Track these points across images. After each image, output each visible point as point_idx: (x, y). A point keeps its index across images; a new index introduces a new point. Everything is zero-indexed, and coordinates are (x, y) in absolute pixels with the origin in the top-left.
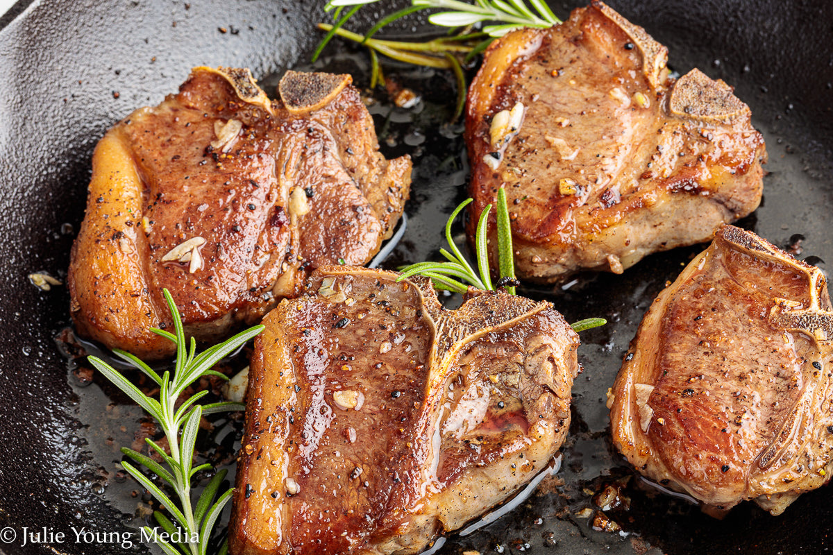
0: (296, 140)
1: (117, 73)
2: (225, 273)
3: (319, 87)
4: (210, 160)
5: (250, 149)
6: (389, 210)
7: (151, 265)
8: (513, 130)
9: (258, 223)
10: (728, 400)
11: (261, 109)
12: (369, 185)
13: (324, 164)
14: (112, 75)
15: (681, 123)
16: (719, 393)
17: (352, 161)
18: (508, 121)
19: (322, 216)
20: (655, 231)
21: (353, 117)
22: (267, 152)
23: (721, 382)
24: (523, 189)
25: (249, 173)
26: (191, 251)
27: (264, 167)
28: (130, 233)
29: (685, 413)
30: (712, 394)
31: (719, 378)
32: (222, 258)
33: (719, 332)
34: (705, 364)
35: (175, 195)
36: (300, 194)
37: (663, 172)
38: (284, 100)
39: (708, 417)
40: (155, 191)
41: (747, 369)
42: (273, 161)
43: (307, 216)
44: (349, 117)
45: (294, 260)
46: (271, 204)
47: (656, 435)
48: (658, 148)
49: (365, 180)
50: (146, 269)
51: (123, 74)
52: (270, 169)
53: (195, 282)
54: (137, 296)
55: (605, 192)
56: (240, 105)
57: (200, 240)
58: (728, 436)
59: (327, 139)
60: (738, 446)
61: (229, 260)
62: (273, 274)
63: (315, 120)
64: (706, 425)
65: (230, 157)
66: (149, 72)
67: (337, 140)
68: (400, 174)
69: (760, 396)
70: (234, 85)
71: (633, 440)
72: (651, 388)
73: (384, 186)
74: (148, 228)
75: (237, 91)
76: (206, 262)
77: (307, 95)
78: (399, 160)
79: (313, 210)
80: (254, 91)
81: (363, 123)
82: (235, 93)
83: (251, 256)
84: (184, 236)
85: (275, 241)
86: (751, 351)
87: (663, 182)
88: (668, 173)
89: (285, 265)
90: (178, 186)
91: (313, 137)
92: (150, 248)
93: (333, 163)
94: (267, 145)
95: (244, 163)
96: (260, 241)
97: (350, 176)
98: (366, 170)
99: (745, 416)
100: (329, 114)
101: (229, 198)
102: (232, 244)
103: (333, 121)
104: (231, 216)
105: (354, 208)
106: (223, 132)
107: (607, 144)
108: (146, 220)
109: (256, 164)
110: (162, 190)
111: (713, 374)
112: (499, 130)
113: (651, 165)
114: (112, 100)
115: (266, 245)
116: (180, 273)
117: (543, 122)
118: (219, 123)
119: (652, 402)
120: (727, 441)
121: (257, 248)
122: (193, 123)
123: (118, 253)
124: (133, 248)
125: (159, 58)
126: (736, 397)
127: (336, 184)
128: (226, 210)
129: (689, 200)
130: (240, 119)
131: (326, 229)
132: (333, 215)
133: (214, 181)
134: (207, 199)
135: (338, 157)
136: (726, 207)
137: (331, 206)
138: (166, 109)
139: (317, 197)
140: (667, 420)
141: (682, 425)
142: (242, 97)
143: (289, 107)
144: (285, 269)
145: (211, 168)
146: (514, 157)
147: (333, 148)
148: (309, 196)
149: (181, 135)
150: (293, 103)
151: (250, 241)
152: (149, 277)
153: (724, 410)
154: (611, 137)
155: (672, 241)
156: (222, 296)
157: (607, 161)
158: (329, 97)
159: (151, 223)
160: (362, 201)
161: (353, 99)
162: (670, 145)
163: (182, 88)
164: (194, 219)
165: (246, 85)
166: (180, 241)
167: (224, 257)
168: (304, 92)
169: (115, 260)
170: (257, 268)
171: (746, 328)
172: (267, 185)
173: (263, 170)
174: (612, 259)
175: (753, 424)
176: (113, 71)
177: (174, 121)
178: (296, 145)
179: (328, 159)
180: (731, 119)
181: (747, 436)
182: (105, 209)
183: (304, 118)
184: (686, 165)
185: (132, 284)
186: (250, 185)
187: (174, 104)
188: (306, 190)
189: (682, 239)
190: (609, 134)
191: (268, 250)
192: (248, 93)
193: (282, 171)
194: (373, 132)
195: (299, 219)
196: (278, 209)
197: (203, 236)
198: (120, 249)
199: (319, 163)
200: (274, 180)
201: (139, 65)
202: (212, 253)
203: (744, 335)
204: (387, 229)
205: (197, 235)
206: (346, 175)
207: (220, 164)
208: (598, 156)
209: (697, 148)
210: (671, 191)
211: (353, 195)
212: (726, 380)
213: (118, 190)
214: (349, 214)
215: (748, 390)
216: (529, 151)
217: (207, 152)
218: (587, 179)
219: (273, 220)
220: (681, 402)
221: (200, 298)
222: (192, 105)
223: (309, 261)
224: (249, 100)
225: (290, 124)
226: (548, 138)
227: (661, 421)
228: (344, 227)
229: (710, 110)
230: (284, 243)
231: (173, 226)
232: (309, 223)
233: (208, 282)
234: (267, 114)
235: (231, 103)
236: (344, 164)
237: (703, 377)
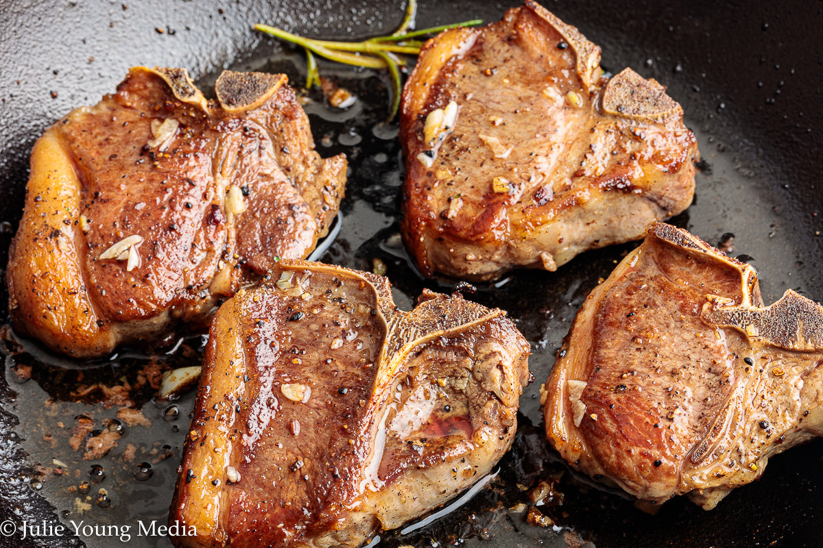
0: (233, 138)
1: (55, 73)
2: (162, 270)
3: (255, 87)
4: (147, 158)
5: (187, 148)
6: (324, 209)
7: (88, 263)
8: (446, 128)
9: (196, 221)
10: (660, 396)
11: (197, 109)
12: (305, 184)
13: (260, 163)
14: (50, 75)
15: (613, 122)
16: (652, 388)
17: (288, 160)
18: (442, 120)
19: (258, 215)
20: (588, 228)
21: (288, 116)
22: (204, 151)
23: (653, 378)
24: (457, 187)
25: (186, 172)
26: (129, 249)
27: (200, 166)
28: (68, 232)
29: (618, 409)
30: (644, 389)
31: (651, 374)
32: (159, 256)
33: (651, 328)
34: (637, 359)
35: (112, 194)
36: (237, 192)
37: (596, 170)
38: (220, 99)
39: (640, 412)
40: (93, 190)
41: (679, 364)
42: (209, 160)
43: (244, 215)
44: (285, 116)
45: (231, 258)
46: (208, 203)
47: (587, 429)
48: (591, 146)
49: (300, 180)
50: (84, 267)
51: (61, 74)
52: (207, 168)
53: (133, 280)
54: (75, 293)
55: (539, 190)
56: (177, 104)
57: (137, 239)
58: (660, 432)
59: (263, 139)
60: (670, 441)
61: (166, 258)
62: (209, 272)
63: (251, 119)
64: (638, 420)
65: (167, 156)
66: (87, 72)
67: (273, 139)
68: (336, 173)
69: (692, 390)
70: (170, 85)
71: (566, 436)
72: (583, 385)
73: (320, 185)
74: (86, 227)
75: (174, 91)
76: (144, 260)
77: (243, 95)
78: (334, 158)
79: (249, 208)
80: (190, 90)
81: (298, 122)
82: (172, 93)
83: (187, 254)
84: (121, 235)
85: (212, 240)
86: (683, 347)
87: (596, 180)
88: (601, 171)
89: (221, 263)
90: (116, 185)
91: (250, 136)
92: (86, 245)
93: (269, 162)
94: (204, 144)
95: (181, 161)
96: (196, 239)
97: (286, 174)
98: (301, 168)
99: (677, 411)
100: (265, 113)
101: (166, 197)
102: (169, 243)
103: (269, 120)
104: (168, 214)
105: (290, 207)
106: (160, 131)
107: (540, 143)
108: (84, 219)
109: (192, 163)
110: (100, 189)
111: (645, 370)
112: (433, 129)
113: (584, 164)
114: (50, 99)
115: (203, 243)
116: (118, 271)
117: (476, 121)
118: (156, 122)
119: (585, 398)
120: (659, 436)
121: (193, 245)
122: (129, 122)
123: (56, 251)
124: (70, 246)
125: (96, 58)
126: (668, 393)
127: (272, 182)
128: (163, 208)
129: (622, 198)
130: (177, 120)
131: (262, 228)
132: (269, 213)
133: (151, 180)
134: (144, 198)
135: (274, 156)
136: (658, 205)
137: (267, 204)
138: (104, 108)
139: (253, 195)
140: (600, 417)
141: (616, 421)
142: (178, 97)
143: (225, 107)
144: (221, 267)
145: (147, 167)
146: (447, 155)
147: (269, 147)
148: (246, 195)
149: (118, 134)
150: (229, 103)
151: (186, 239)
152: (87, 275)
153: (656, 406)
154: (545, 136)
155: (605, 239)
156: (158, 293)
157: (541, 159)
158: (265, 96)
159: (88, 221)
160: (296, 200)
161: (288, 98)
162: (603, 144)
163: (119, 88)
164: (132, 217)
165: (182, 85)
166: (117, 239)
167: (161, 255)
168: (240, 91)
169: (53, 257)
170: (193, 266)
171: (678, 324)
172: (204, 184)
173: (199, 168)
174: (546, 256)
175: (686, 419)
176: (51, 71)
177: (112, 120)
178: (232, 144)
179: (264, 158)
180: (663, 118)
181: (679, 431)
182: (43, 207)
183: (240, 117)
184: (619, 163)
185: (70, 281)
186: (187, 184)
187: (111, 103)
188: (242, 188)
189: (614, 237)
190: (542, 133)
191: (205, 248)
192: (185, 92)
193: (219, 169)
194: (309, 131)
195: (236, 217)
196: (214, 207)
197: (140, 234)
198: (58, 247)
199: (255, 162)
200: (211, 179)
201: (77, 65)
202: (149, 252)
203: (676, 331)
204: (322, 228)
205: (134, 233)
206: (282, 173)
207: (157, 163)
208: (531, 154)
209: (629, 147)
210: (605, 190)
211: (289, 193)
212: (659, 376)
213: (56, 189)
214: (284, 212)
215: (680, 386)
216: (462, 149)
217: (144, 151)
218: (521, 177)
219: (210, 219)
220: (613, 397)
221: (138, 295)
222: (129, 104)
223: (245, 259)
224: (186, 99)
225: (226, 123)
226: (481, 136)
227: (594, 416)
228: (280, 226)
229: (642, 109)
230: (220, 241)
231: (110, 225)
232: (245, 223)
233: (144, 279)
234: (203, 112)
235: (169, 102)
236: (280, 163)
237: (635, 373)
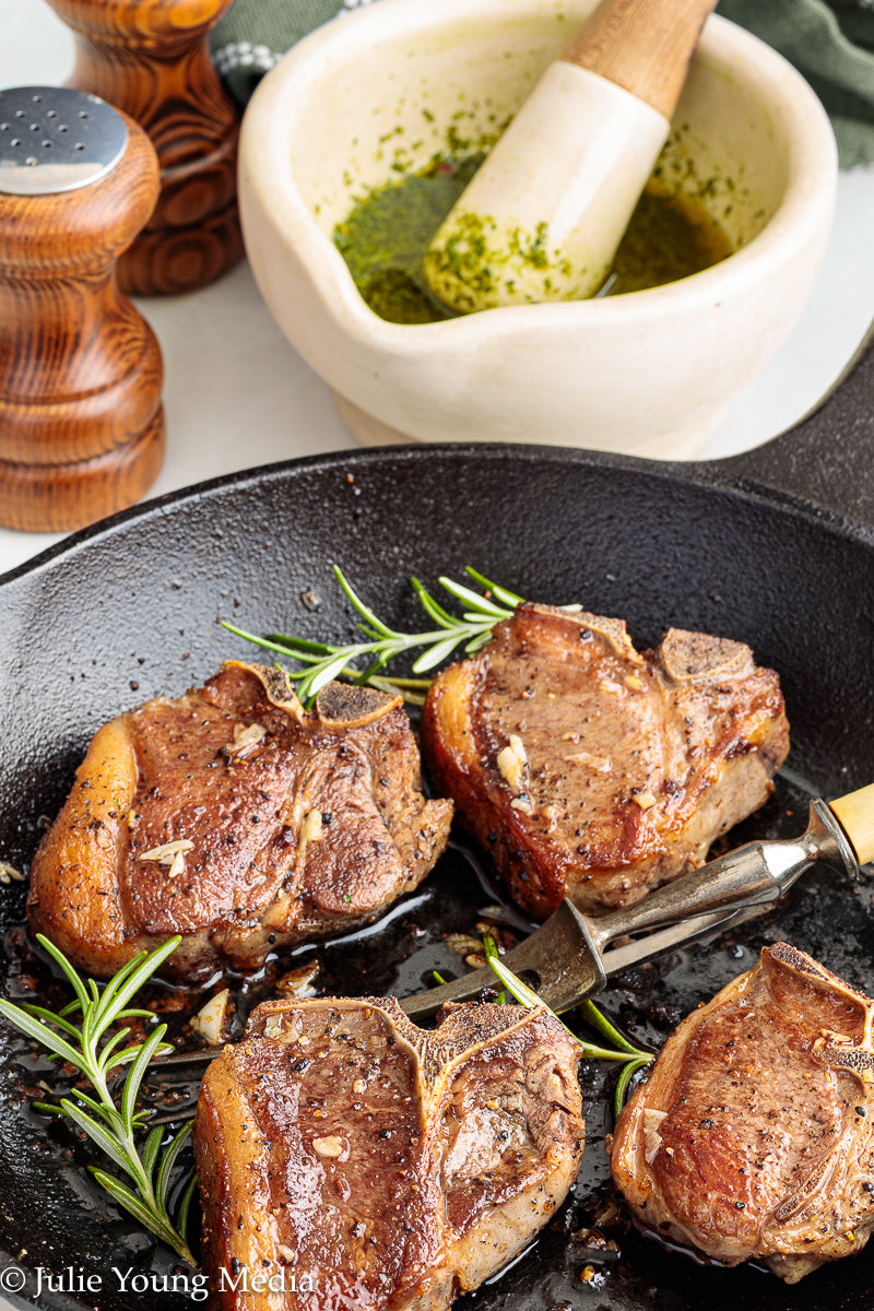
0: (323, 759)
1: (141, 662)
2: (209, 884)
3: (363, 703)
4: (221, 763)
5: (269, 759)
6: (416, 856)
7: (127, 862)
9: (260, 839)
10: (752, 1137)
11: (292, 718)
12: (400, 825)
13: (351, 792)
14: (134, 662)
16: (742, 1130)
17: (385, 794)
19: (335, 846)
21: (395, 745)
22: (288, 765)
23: (746, 1116)
24: (577, 817)
25: (262, 784)
26: (174, 855)
27: (280, 780)
28: (113, 826)
29: (700, 1146)
30: (734, 1128)
31: (745, 1112)
32: (208, 867)
33: (753, 1062)
34: (731, 1095)
35: (171, 792)
36: (316, 817)
38: (319, 710)
39: (725, 1153)
40: (150, 786)
41: (778, 1106)
42: (292, 776)
43: (319, 843)
44: (391, 744)
45: (294, 887)
46: (279, 822)
47: (662, 1167)
49: (395, 819)
50: (121, 868)
51: (146, 664)
52: (287, 785)
53: (173, 889)
54: (104, 894)
56: (269, 709)
57: (189, 844)
58: (746, 1177)
59: (362, 765)
60: (756, 1190)
61: (217, 872)
62: (265, 898)
63: (351, 739)
64: (721, 1161)
65: (244, 763)
66: (179, 669)
67: (373, 768)
68: (437, 818)
69: (789, 1138)
70: (266, 686)
71: (634, 1171)
72: (663, 1115)
73: (416, 828)
74: (133, 822)
75: (269, 692)
76: (190, 869)
77: (347, 709)
78: (438, 802)
79: (327, 838)
80: (287, 695)
81: (406, 753)
82: (266, 695)
83: (243, 873)
84: (171, 837)
85: (275, 863)
86: (786, 1087)
89: (281, 892)
90: (178, 784)
91: (346, 758)
92: (130, 842)
93: (362, 792)
94: (290, 757)
95: (259, 772)
96: (257, 859)
97: (379, 810)
98: (398, 806)
99: (769, 1158)
100: (370, 737)
101: (233, 806)
102: (224, 855)
103: (373, 745)
104: (230, 825)
105: (375, 844)
106: (243, 735)
108: (133, 813)
110: (158, 785)
111: (739, 1107)
114: (129, 690)
115: (263, 865)
116: (158, 875)
118: (242, 726)
119: (662, 1130)
120: (743, 1184)
121: (252, 866)
122: (211, 721)
123: (93, 843)
124: (110, 841)
125: (192, 655)
126: (761, 1135)
127: (361, 815)
128: (225, 817)
130: (265, 727)
131: (338, 861)
132: (349, 847)
133: (219, 785)
134: (207, 801)
135: (369, 787)
137: (349, 838)
138: (186, 702)
139: (335, 824)
140: (677, 1152)
141: (694, 1158)
142: (272, 700)
143: (323, 719)
144: (280, 896)
145: (219, 772)
147: (367, 778)
148: (326, 822)
149: (195, 732)
150: (329, 715)
151: (246, 857)
152: (122, 876)
153: (746, 1149)
156: (200, 909)
158: (371, 715)
159: (137, 817)
160: (386, 841)
161: (400, 724)
163: (207, 683)
164: (188, 822)
165: (279, 687)
166: (164, 841)
167: (212, 868)
168: (344, 705)
169: (88, 849)
170: (247, 888)
171: (785, 1060)
172: (280, 801)
173: (278, 784)
175: (777, 1169)
176: (135, 659)
177: (191, 717)
178: (323, 763)
179: (359, 786)
181: (768, 1181)
182: (89, 795)
183: (339, 734)
185: (102, 880)
186: (260, 797)
187: (195, 699)
188: (324, 815)
191: (265, 870)
192: (280, 695)
193: (301, 788)
194: (418, 769)
195: (310, 845)
196: (286, 828)
197: (192, 840)
198: (96, 839)
199: (345, 789)
200: (287, 796)
201: (168, 659)
202: (198, 860)
204: (410, 878)
205: (185, 838)
206: (375, 808)
207: (231, 769)
211: (378, 830)
212: (753, 1115)
213: (109, 777)
214: (367, 850)
215: (778, 1129)
217: (221, 755)
219: (279, 840)
220: (695, 1132)
221: (175, 907)
222: (214, 701)
223: (310, 892)
224: (280, 704)
225: (321, 739)
227: (670, 1151)
228: (357, 864)
230: (285, 866)
231: (161, 825)
232: (320, 851)
233: (186, 893)
234: (298, 723)
235: (259, 704)
236: (374, 797)
237: (727, 1110)
